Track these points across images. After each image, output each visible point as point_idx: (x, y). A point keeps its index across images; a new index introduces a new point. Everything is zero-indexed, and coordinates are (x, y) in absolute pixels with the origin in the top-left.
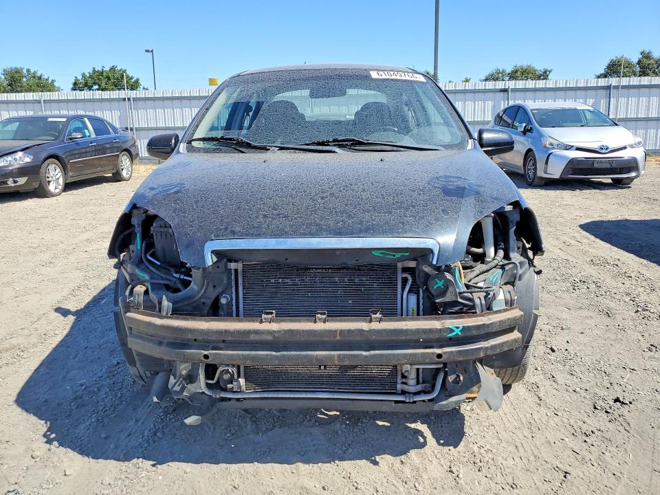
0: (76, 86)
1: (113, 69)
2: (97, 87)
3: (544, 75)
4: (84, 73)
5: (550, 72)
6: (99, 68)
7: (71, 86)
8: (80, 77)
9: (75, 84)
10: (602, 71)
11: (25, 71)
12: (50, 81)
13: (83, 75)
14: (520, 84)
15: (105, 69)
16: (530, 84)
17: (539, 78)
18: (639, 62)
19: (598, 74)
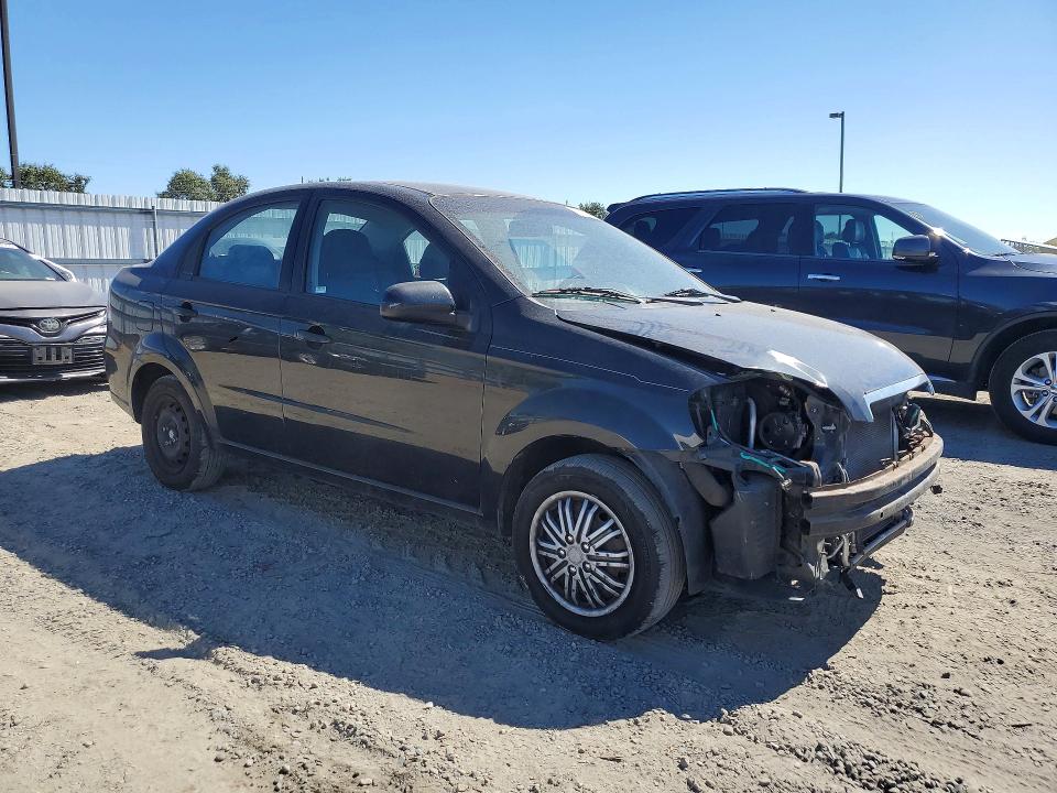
3: (78, 185)
5: (87, 181)
10: (165, 189)
14: (32, 196)
16: (52, 197)
17: (69, 189)
18: (213, 180)
19: (161, 191)
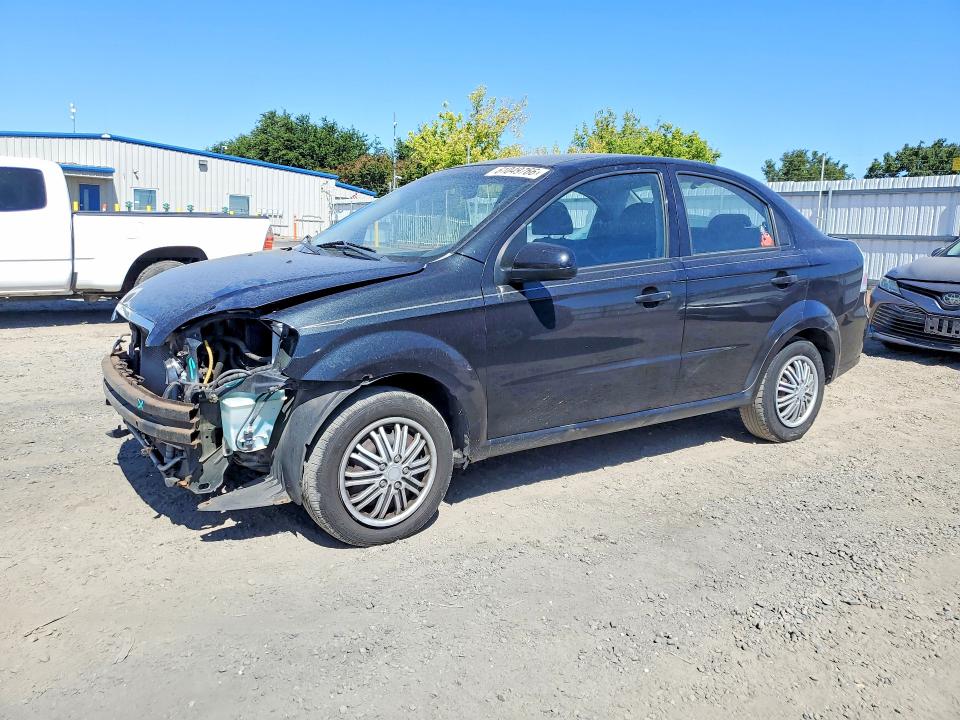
0: (872, 173)
1: (939, 144)
2: (905, 173)
4: (888, 154)
6: (914, 144)
7: (865, 172)
8: (881, 160)
9: (872, 170)
11: (810, 155)
12: (840, 166)
13: (887, 157)
15: (922, 145)
